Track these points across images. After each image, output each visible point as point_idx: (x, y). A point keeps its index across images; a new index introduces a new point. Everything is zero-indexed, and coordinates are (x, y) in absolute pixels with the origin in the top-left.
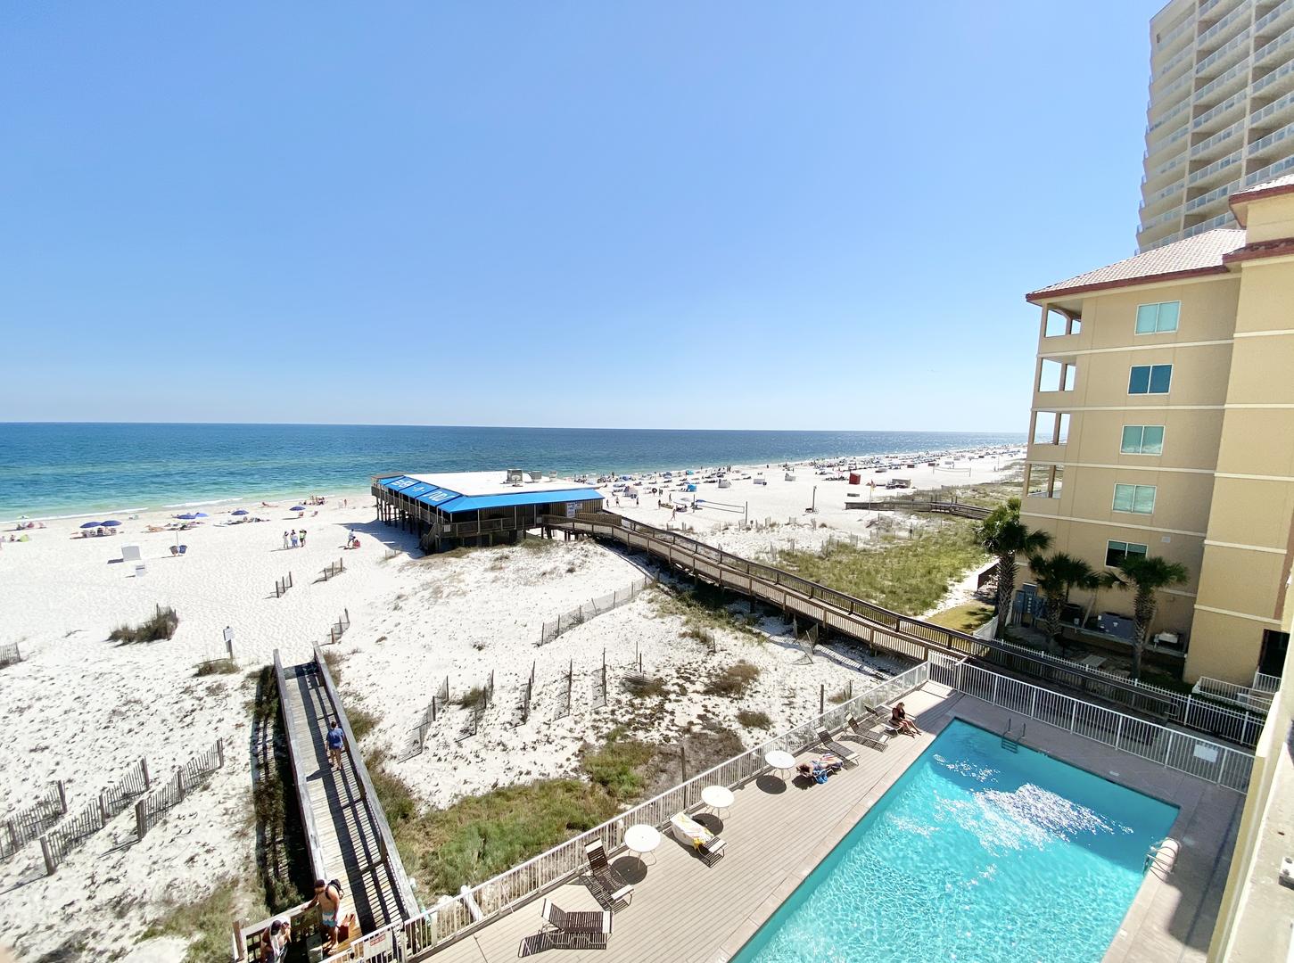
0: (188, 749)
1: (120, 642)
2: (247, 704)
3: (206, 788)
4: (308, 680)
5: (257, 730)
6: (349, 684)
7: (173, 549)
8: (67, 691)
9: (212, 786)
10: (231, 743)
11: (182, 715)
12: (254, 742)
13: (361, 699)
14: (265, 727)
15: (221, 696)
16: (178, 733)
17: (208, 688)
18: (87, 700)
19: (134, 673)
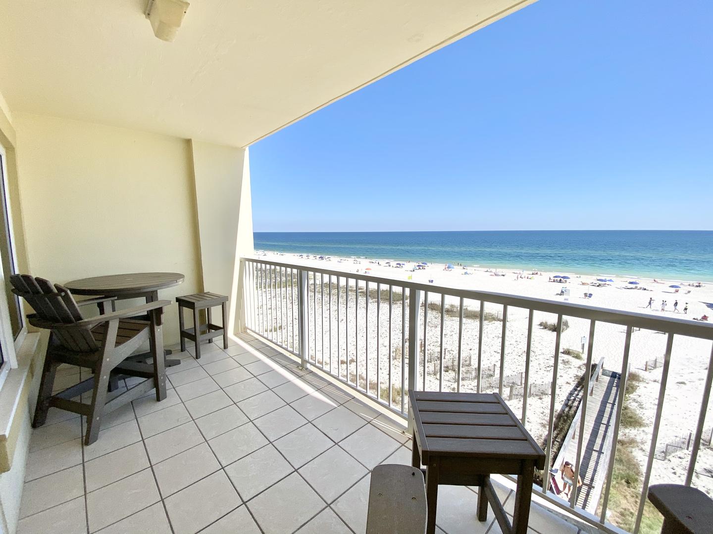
0: (542, 380)
1: (542, 327)
2: (577, 376)
3: (540, 399)
4: (616, 381)
5: (575, 390)
6: (640, 396)
7: (586, 295)
8: (515, 337)
9: (543, 400)
10: (560, 388)
11: (547, 365)
12: (571, 394)
13: (642, 408)
14: (580, 391)
15: (567, 366)
16: (542, 371)
17: (563, 360)
18: (519, 343)
19: (539, 341)
